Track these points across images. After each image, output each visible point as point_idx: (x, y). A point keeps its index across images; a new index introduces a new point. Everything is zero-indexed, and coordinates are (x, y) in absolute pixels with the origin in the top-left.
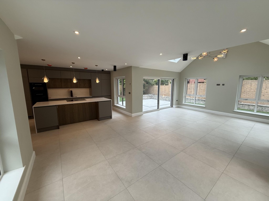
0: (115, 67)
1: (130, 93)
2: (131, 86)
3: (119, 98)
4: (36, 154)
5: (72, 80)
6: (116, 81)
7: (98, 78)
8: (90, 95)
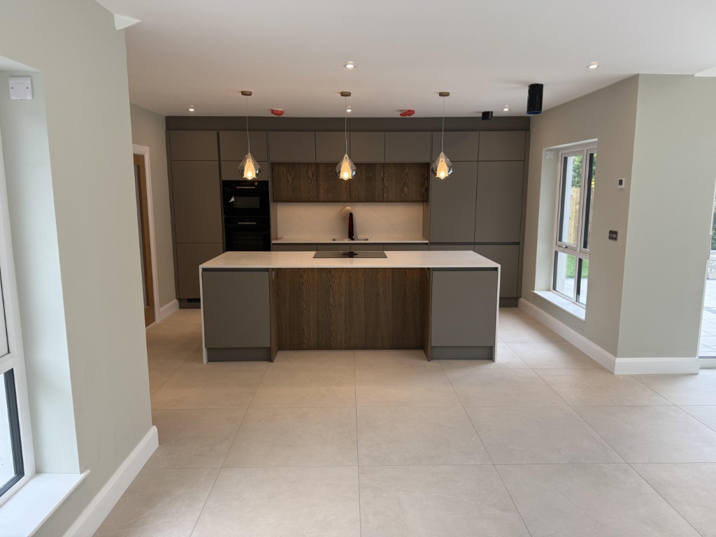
0: (536, 91)
1: (613, 235)
2: (627, 193)
3: (563, 257)
4: (162, 440)
5: (334, 168)
6: (557, 166)
7: (447, 155)
8: (424, 236)
